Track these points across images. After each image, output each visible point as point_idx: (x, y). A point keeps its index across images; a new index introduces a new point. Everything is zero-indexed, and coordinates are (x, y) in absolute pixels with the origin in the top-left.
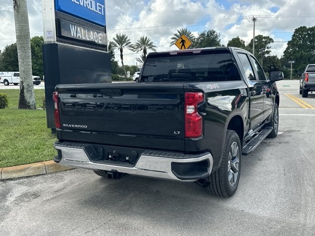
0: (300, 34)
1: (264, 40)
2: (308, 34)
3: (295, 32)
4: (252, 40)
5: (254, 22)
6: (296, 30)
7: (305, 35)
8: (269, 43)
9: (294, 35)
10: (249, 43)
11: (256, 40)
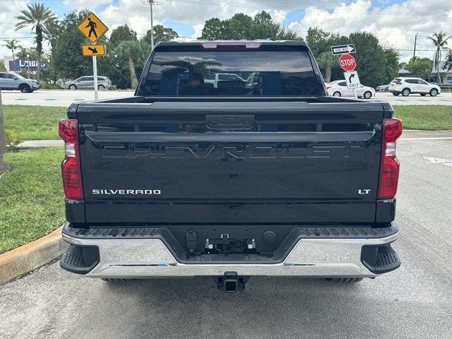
0: (212, 29)
1: (165, 33)
2: (222, 29)
3: (206, 26)
4: (149, 32)
5: (151, 5)
6: (207, 22)
7: (218, 31)
8: (172, 37)
9: (204, 30)
10: (143, 36)
11: (154, 33)
